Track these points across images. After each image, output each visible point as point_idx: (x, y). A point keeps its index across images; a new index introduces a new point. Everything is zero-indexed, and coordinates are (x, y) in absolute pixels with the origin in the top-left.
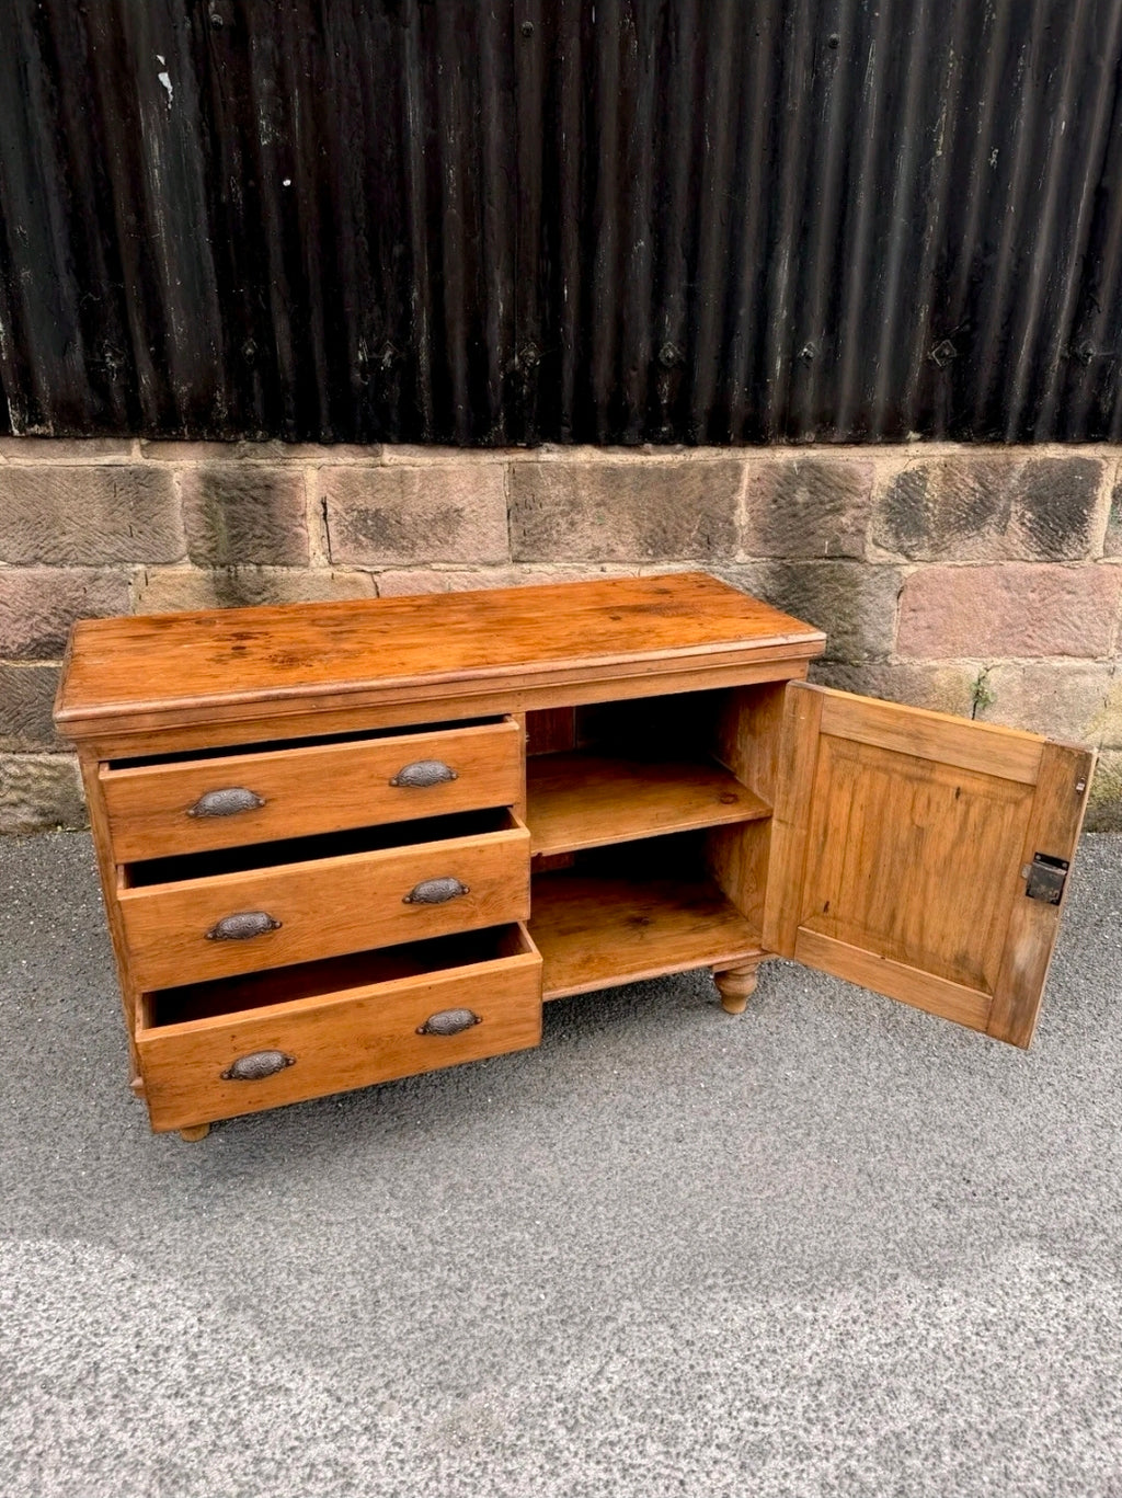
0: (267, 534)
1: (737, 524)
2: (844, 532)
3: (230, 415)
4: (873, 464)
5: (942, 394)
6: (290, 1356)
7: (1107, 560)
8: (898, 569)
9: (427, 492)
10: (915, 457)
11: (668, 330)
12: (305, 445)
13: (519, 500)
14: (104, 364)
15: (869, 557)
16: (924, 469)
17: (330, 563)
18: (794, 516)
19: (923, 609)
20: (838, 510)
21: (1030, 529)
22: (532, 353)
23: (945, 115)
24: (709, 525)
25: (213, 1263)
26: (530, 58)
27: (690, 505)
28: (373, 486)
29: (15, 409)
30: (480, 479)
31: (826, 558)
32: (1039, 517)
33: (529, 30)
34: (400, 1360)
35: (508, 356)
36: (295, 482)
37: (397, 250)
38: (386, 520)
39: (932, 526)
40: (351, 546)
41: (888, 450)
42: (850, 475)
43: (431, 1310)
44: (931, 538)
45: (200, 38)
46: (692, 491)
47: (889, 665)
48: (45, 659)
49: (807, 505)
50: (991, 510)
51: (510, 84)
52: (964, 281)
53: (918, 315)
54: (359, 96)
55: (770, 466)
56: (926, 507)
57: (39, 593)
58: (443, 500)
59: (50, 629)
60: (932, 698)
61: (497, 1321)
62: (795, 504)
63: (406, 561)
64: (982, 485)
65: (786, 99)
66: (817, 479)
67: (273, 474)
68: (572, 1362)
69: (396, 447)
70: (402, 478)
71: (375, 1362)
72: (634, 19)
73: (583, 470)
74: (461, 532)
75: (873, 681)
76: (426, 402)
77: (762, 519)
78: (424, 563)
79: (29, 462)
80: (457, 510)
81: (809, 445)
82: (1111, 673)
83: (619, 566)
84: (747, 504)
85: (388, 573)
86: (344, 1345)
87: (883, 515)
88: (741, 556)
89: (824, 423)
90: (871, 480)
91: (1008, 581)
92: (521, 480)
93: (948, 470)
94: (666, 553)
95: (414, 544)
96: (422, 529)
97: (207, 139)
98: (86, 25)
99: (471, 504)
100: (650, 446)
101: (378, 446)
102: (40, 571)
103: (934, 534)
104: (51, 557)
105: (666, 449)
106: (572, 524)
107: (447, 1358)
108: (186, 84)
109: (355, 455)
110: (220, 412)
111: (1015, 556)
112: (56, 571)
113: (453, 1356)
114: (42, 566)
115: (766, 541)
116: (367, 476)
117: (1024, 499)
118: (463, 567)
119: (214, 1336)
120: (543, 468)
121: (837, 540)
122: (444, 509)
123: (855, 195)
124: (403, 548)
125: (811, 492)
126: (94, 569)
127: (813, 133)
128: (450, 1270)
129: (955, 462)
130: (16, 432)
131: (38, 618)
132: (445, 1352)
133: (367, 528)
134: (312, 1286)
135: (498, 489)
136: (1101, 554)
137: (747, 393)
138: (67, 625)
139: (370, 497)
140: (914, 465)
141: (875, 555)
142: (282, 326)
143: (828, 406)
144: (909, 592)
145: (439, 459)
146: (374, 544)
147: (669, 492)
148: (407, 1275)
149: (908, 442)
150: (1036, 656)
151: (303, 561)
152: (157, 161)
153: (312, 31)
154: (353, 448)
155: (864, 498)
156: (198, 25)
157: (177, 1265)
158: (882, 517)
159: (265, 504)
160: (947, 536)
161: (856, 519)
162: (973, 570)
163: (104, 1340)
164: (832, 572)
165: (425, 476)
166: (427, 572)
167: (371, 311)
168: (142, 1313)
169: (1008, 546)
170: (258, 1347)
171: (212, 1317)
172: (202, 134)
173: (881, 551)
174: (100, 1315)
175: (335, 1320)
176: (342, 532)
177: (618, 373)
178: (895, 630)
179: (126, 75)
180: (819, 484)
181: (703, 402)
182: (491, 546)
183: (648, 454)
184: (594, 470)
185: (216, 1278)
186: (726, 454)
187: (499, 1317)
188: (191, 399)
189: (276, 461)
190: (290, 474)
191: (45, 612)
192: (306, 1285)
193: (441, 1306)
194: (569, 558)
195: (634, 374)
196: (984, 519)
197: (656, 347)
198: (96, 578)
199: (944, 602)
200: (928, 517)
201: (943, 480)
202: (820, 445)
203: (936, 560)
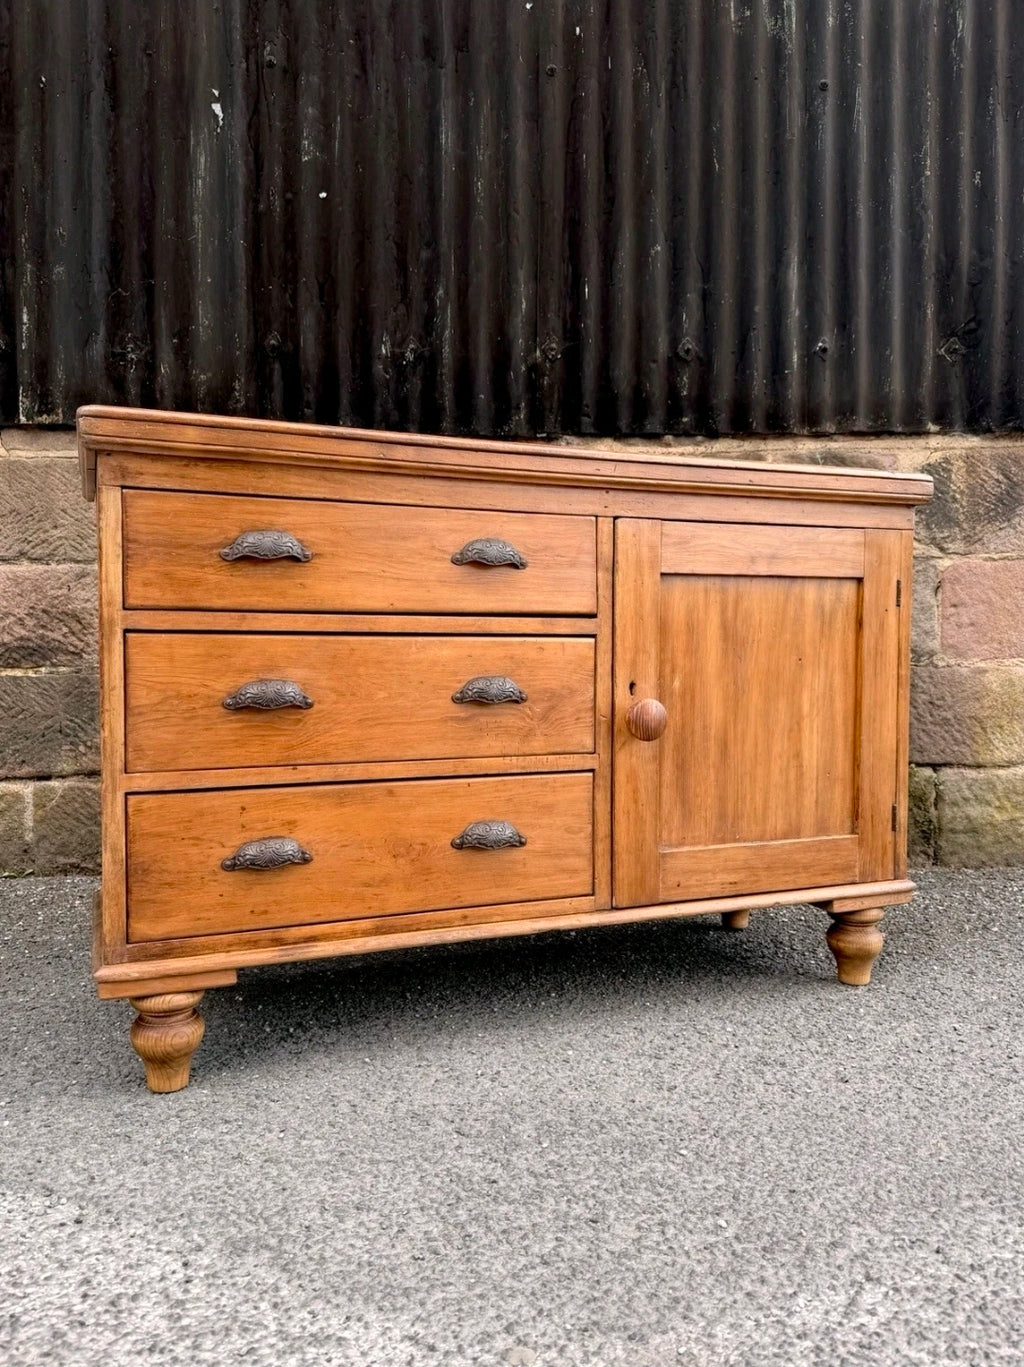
3: (247, 405)
4: (894, 455)
5: (956, 388)
6: (341, 1300)
8: (932, 562)
10: (936, 450)
11: (686, 326)
14: (123, 356)
16: (947, 460)
19: (963, 604)
22: (553, 346)
23: (930, 143)
25: (203, 1205)
26: (555, 94)
29: (26, 397)
33: (552, 70)
34: (520, 1300)
35: (529, 350)
37: (425, 254)
39: (962, 517)
41: (910, 442)
43: (555, 1243)
44: (962, 529)
45: (253, 77)
47: (936, 667)
48: (13, 667)
50: (1018, 501)
51: (536, 116)
52: (965, 281)
53: (925, 312)
54: (395, 125)
55: (793, 457)
56: (953, 497)
57: (17, 591)
59: (23, 632)
60: (986, 702)
61: (661, 1252)
64: (1008, 478)
65: (785, 131)
68: (801, 1295)
71: (479, 1303)
72: (646, 66)
75: (921, 684)
76: (446, 392)
79: (31, 454)
81: (830, 437)
86: (426, 1285)
89: (845, 414)
93: (971, 461)
97: (251, 158)
98: (151, 64)
100: (670, 437)
102: (24, 568)
103: (965, 526)
104: (38, 552)
105: (687, 441)
107: (596, 1294)
108: (237, 110)
110: (238, 401)
112: (41, 568)
113: (606, 1292)
114: (26, 563)
119: (211, 1281)
123: (855, 210)
126: (82, 565)
127: (811, 157)
128: (569, 1201)
129: (976, 455)
130: (23, 419)
131: (12, 619)
132: (592, 1288)
134: (361, 1224)
137: (766, 385)
138: (43, 627)
140: (936, 457)
142: (308, 321)
143: (847, 397)
144: (947, 587)
148: (504, 1208)
149: (927, 433)
152: (202, 173)
153: (357, 71)
156: (253, 67)
157: (146, 1208)
160: (979, 528)
162: (1009, 563)
163: (29, 1290)
167: (395, 309)
168: (93, 1260)
170: (283, 1293)
171: (206, 1261)
172: (247, 154)
174: (24, 1265)
175: (406, 1258)
177: (639, 368)
178: (937, 629)
179: (183, 102)
181: (724, 394)
183: (669, 445)
185: (209, 1220)
186: (748, 446)
187: (664, 1248)
188: (209, 388)
191: (21, 612)
192: (350, 1224)
193: (569, 1238)
195: (653, 366)
196: (1013, 510)
197: (674, 342)
198: (83, 575)
199: (984, 597)
200: (957, 510)
201: (967, 471)
202: (841, 438)
203: (971, 553)
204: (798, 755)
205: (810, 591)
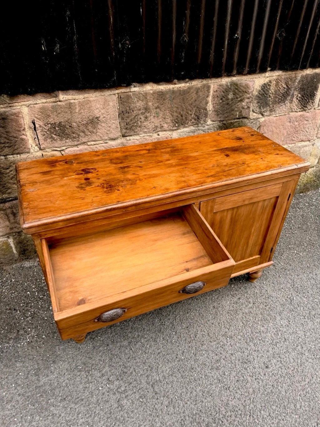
0: (7, 141)
1: (208, 110)
2: (243, 108)
4: (254, 81)
7: (318, 108)
8: (259, 120)
9: (83, 111)
10: (267, 77)
11: (184, 28)
12: (20, 96)
13: (123, 110)
15: (251, 117)
16: (270, 81)
17: (40, 149)
18: (228, 104)
19: (265, 133)
20: (242, 100)
21: (299, 101)
22: (127, 42)
24: (198, 112)
27: (192, 104)
28: (56, 111)
30: (106, 102)
31: (238, 119)
32: (302, 96)
35: (116, 44)
36: (17, 115)
38: (65, 126)
39: (271, 103)
40: (49, 140)
41: (260, 75)
42: (247, 86)
44: (270, 107)
46: (192, 98)
49: (232, 99)
50: (288, 95)
55: (220, 85)
56: (270, 96)
58: (90, 114)
62: (228, 99)
63: (76, 143)
64: (287, 86)
66: (236, 89)
67: (5, 112)
69: (65, 91)
70: (70, 106)
73: (149, 94)
74: (100, 127)
77: (217, 106)
78: (84, 143)
80: (97, 118)
81: (234, 76)
83: (164, 133)
84: (212, 101)
85: (68, 150)
87: (256, 101)
88: (209, 122)
89: (241, 66)
90: (253, 87)
91: (290, 120)
92: (123, 101)
93: (277, 81)
94: (182, 124)
95: (79, 135)
96: (82, 128)
99: (103, 114)
100: (176, 81)
101: (56, 93)
103: (271, 106)
105: (182, 82)
106: (146, 118)
109: (46, 98)
111: (294, 110)
115: (218, 115)
116: (53, 107)
117: (298, 90)
118: (101, 142)
120: (133, 95)
121: (241, 112)
122: (91, 118)
124: (74, 138)
125: (234, 94)
129: (280, 78)
133: (56, 131)
135: (114, 106)
136: (317, 106)
137: (214, 56)
139: (56, 117)
140: (267, 80)
141: (253, 115)
144: (262, 128)
145: (86, 95)
146: (60, 137)
147: (183, 99)
149: (266, 72)
150: (295, 143)
151: (27, 151)
154: (44, 95)
155: (251, 95)
158: (256, 102)
159: (3, 127)
160: (275, 106)
161: (247, 103)
162: (281, 117)
164: (239, 124)
165: (81, 104)
166: (86, 147)
169: (292, 107)
173: (254, 114)
176: (44, 135)
180: (236, 91)
182: (113, 131)
183: (175, 84)
184: (154, 93)
186: (205, 82)
189: (5, 105)
190: (14, 111)
194: (145, 132)
196: (286, 99)
197: (179, 37)
199: (271, 130)
200: (270, 100)
201: (276, 85)
202: (237, 75)
203: (271, 115)
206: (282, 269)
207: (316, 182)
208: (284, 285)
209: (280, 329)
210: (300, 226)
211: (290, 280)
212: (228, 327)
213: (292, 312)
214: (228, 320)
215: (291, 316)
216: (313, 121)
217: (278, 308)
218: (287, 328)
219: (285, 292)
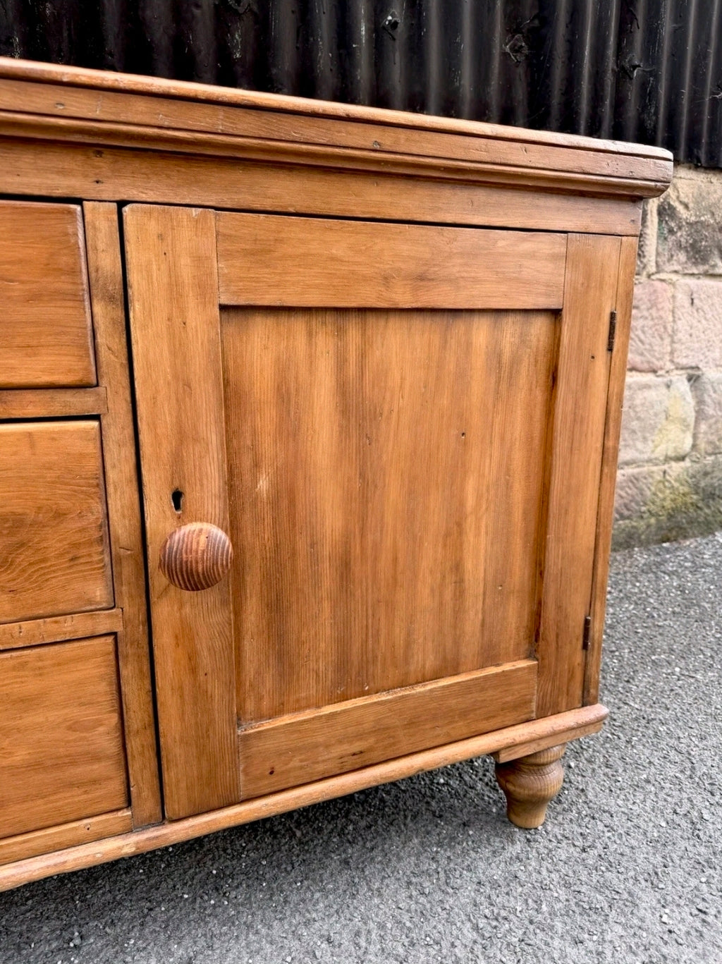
7: (658, 276)
82: (668, 386)
136: (654, 270)
137: (332, 59)
143: (417, 88)
195: (197, 12)
204: (458, 567)
205: (481, 331)
206: (636, 719)
207: (701, 509)
208: (653, 770)
209: (665, 950)
210: (677, 610)
211: (673, 753)
212: (401, 950)
213: (709, 871)
214: (406, 919)
215: (704, 887)
216: (653, 311)
217: (640, 858)
218: (700, 945)
219: (662, 795)
